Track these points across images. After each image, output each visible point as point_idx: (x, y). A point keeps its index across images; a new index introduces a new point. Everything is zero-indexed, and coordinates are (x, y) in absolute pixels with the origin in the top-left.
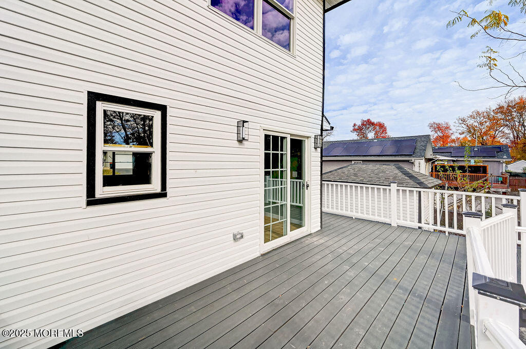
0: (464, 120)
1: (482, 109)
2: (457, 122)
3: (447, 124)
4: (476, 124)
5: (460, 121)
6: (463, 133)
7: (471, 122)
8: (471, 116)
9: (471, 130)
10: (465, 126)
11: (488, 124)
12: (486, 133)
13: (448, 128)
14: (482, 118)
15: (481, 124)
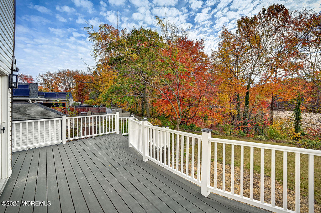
0: (42, 76)
1: (52, 72)
2: (38, 77)
3: (31, 77)
4: (49, 80)
5: (40, 76)
6: (42, 84)
7: (46, 78)
8: (46, 74)
9: (46, 82)
10: (43, 80)
11: (55, 80)
12: (54, 85)
13: (32, 79)
14: (52, 77)
15: (52, 80)
